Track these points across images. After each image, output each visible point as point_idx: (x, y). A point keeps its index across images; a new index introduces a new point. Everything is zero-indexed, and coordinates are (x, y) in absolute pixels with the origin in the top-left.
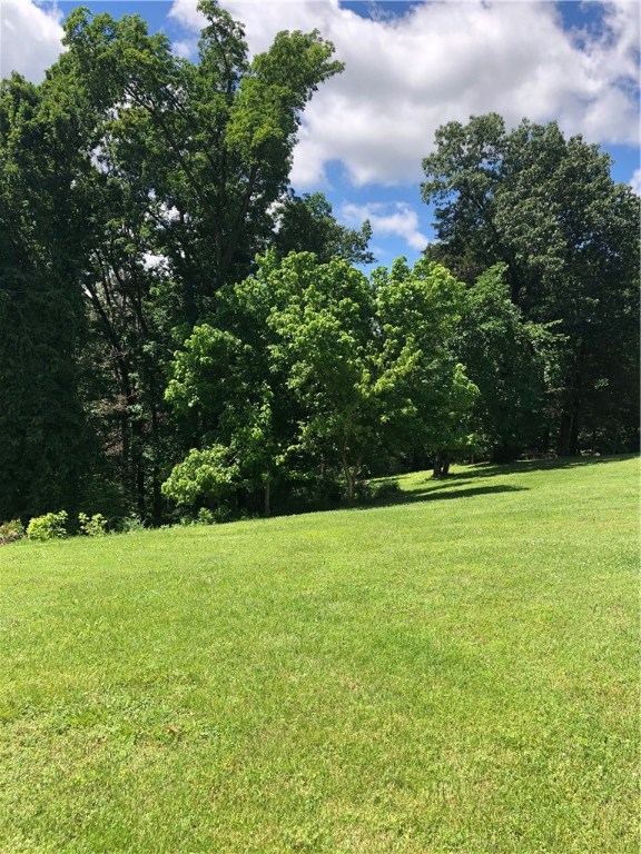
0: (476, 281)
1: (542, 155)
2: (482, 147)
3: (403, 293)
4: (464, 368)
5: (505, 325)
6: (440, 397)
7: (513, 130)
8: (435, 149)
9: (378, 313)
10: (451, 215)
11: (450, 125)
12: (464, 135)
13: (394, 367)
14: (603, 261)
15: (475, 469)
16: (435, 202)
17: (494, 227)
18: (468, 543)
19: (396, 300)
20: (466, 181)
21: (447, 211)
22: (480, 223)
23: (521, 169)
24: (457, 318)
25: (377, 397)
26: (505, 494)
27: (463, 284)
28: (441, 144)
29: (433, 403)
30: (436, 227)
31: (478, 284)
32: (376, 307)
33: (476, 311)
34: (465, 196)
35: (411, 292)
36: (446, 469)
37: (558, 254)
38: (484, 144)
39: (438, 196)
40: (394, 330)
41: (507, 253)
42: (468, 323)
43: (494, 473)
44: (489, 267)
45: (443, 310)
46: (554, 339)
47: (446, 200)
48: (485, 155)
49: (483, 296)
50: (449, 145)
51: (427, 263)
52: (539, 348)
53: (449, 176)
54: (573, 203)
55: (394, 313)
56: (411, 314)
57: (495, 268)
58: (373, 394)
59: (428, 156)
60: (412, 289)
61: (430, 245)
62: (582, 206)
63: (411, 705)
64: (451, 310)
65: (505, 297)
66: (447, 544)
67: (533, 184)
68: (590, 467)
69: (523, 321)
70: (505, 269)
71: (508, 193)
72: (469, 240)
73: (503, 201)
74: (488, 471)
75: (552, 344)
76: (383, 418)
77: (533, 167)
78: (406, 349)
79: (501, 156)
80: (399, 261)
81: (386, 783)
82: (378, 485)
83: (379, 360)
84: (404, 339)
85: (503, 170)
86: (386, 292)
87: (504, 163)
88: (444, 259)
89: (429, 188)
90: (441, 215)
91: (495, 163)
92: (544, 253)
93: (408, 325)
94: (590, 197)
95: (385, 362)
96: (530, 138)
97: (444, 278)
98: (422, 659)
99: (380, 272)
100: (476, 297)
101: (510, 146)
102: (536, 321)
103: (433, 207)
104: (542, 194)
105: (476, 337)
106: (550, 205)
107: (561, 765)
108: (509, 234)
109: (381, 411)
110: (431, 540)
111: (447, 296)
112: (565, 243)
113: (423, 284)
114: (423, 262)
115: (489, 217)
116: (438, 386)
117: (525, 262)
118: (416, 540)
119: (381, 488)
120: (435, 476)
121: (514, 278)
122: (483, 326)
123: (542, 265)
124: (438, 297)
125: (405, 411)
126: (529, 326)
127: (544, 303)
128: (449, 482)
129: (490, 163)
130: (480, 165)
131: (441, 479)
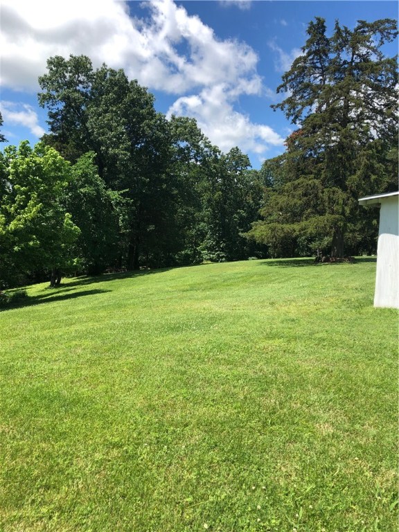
0: (77, 162)
1: (116, 89)
2: (79, 76)
3: (28, 164)
4: (70, 216)
5: (95, 190)
6: (55, 234)
7: (98, 69)
8: (47, 72)
9: (10, 177)
10: (60, 117)
11: (57, 58)
12: (66, 66)
13: (23, 214)
14: (151, 156)
15: (78, 280)
16: (48, 107)
17: (87, 129)
18: (78, 327)
19: (23, 169)
20: (69, 96)
21: (57, 114)
22: (78, 125)
23: (103, 94)
24: (65, 184)
25: (11, 234)
26: (98, 295)
27: (69, 162)
28: (51, 69)
29: (51, 238)
30: (50, 123)
31: (78, 163)
32: (9, 173)
33: (77, 180)
34: (68, 106)
35: (34, 165)
36: (59, 281)
37: (126, 149)
38: (80, 75)
39: (51, 103)
40: (22, 189)
41: (96, 146)
42: (72, 188)
43: (90, 282)
44: (84, 153)
45: (55, 178)
46: (124, 201)
47: (56, 107)
48: (80, 82)
49: (81, 171)
50: (57, 71)
51: (44, 147)
52: (116, 206)
53: (57, 91)
54: (134, 120)
55: (21, 178)
56: (34, 179)
57: (88, 154)
58: (8, 232)
59: (43, 76)
60: (34, 162)
61: (45, 135)
62: (139, 123)
63: (50, 435)
64: (62, 179)
65: (95, 173)
66: (65, 329)
67: (110, 105)
68: (146, 276)
69: (106, 189)
70: (94, 155)
71: (95, 108)
72: (71, 135)
73: (92, 113)
74: (86, 281)
75: (123, 204)
76: (16, 248)
77: (110, 94)
78: (31, 202)
79: (91, 84)
80: (24, 143)
81: (38, 489)
82: (12, 294)
83: (12, 209)
84: (30, 195)
85: (93, 94)
86: (15, 163)
87: (92, 89)
88: (55, 145)
89: (44, 98)
90: (52, 116)
91: (87, 88)
92: (118, 148)
93: (32, 186)
94: (144, 118)
95: (16, 210)
96: (108, 76)
97: (56, 157)
98: (56, 404)
99: (11, 149)
100: (76, 172)
101: (96, 79)
102: (113, 190)
103: (47, 111)
104: (116, 112)
105: (77, 197)
106: (121, 119)
107: (144, 451)
108: (97, 134)
109: (14, 244)
110: (53, 328)
111: (58, 169)
112: (130, 143)
113: (42, 160)
114: (40, 145)
115: (84, 121)
116: (54, 227)
117: (106, 152)
118: (43, 328)
119: (14, 296)
120: (51, 286)
121: (100, 161)
122: (82, 190)
123: (117, 155)
124: (52, 169)
125: (31, 243)
126: (109, 192)
127: (119, 178)
128: (62, 289)
129: (84, 88)
130: (78, 88)
131: (56, 287)
